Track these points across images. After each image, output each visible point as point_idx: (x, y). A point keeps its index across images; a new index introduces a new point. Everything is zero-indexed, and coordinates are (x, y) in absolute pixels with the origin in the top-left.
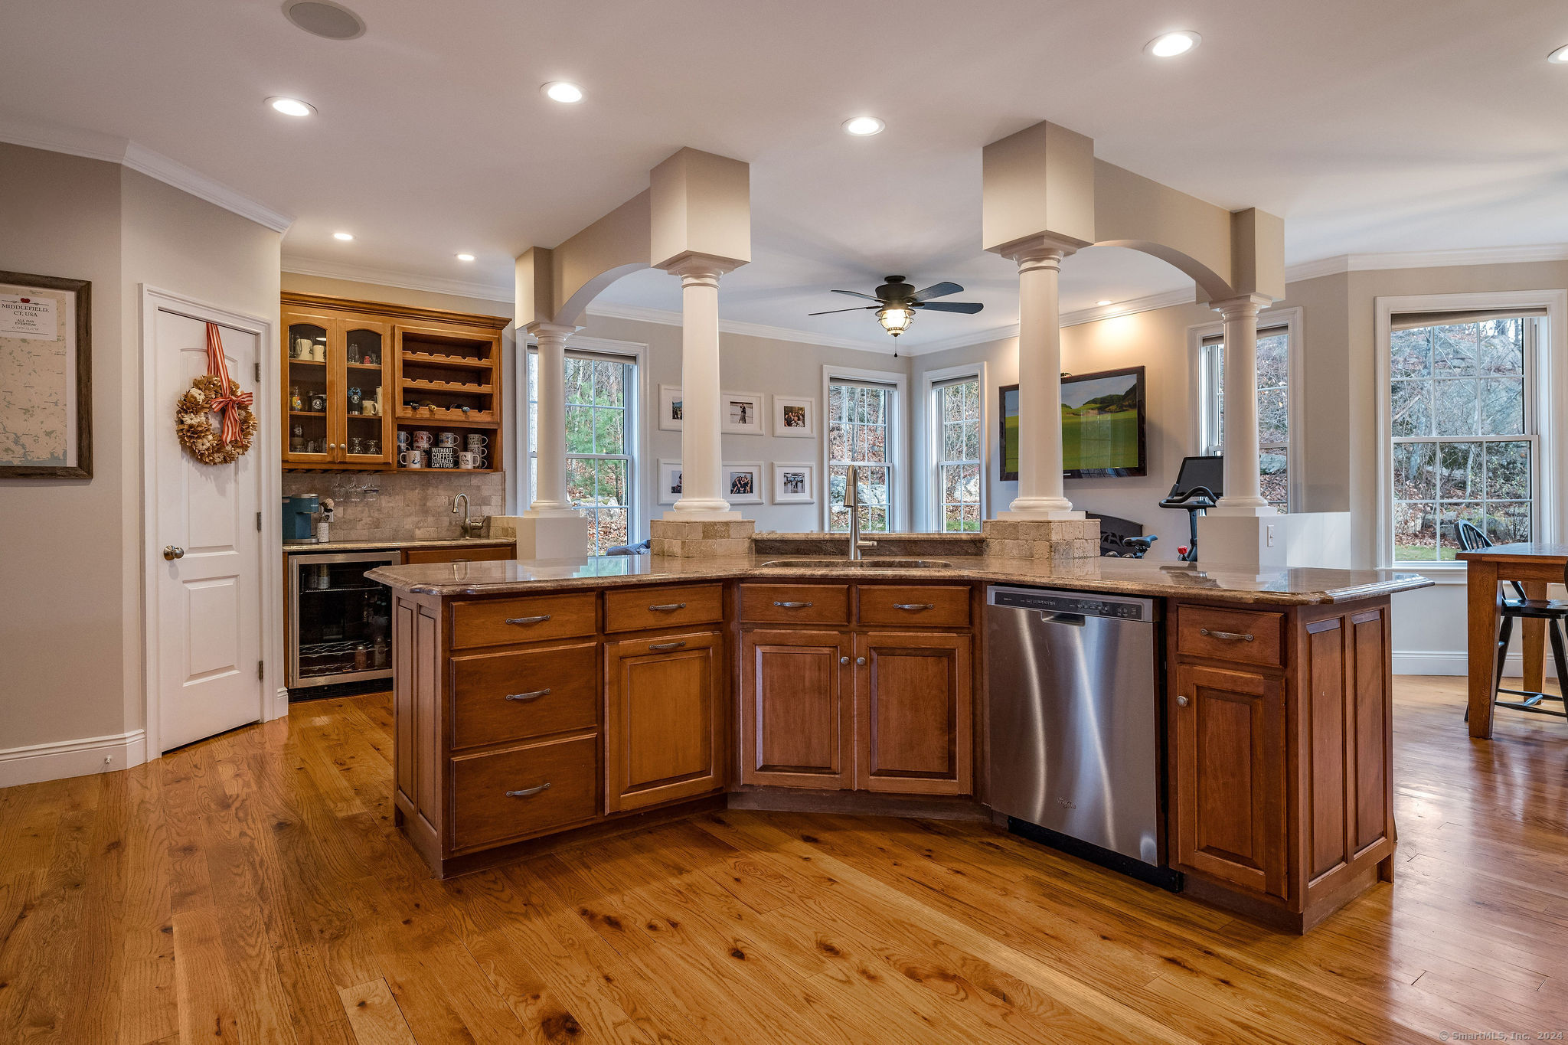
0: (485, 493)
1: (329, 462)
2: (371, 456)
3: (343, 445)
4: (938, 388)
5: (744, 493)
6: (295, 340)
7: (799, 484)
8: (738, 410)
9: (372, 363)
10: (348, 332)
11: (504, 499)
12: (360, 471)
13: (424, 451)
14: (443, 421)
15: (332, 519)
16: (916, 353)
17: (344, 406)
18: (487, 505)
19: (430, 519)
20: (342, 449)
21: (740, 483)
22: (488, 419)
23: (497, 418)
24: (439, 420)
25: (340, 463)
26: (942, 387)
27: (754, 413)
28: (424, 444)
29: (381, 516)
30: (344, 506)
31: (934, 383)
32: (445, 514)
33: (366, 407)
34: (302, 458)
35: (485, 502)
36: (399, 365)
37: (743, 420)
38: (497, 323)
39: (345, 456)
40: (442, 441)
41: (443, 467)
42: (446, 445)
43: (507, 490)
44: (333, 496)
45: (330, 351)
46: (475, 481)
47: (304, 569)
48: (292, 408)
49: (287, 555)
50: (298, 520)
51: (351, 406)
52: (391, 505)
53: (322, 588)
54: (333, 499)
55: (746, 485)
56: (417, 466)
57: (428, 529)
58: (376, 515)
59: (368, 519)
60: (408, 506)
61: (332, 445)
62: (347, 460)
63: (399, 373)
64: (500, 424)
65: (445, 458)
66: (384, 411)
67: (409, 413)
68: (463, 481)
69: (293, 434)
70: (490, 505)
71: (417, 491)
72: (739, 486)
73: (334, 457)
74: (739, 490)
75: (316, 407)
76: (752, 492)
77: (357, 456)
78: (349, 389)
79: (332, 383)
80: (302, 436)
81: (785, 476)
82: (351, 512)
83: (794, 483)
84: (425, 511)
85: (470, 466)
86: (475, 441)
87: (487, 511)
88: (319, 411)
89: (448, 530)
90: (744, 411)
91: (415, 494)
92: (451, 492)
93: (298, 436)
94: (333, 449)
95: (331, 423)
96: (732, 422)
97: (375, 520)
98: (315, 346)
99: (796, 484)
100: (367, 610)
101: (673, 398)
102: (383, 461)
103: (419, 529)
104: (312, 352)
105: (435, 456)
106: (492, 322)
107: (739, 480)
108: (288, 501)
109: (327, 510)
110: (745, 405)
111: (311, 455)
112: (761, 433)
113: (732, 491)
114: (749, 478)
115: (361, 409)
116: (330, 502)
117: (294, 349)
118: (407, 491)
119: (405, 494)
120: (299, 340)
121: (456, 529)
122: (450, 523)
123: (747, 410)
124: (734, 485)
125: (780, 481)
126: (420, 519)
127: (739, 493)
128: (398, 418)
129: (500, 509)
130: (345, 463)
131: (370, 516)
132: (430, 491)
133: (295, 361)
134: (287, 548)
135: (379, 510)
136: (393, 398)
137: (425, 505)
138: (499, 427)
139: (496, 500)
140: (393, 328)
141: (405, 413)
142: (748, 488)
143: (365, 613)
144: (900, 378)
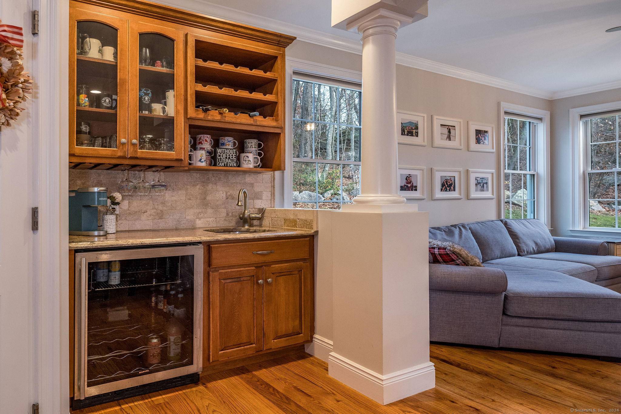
0: (257, 189)
1: (120, 157)
2: (163, 153)
3: (134, 141)
4: (584, 119)
5: (450, 191)
6: (84, 38)
7: (485, 185)
8: (446, 131)
9: (163, 66)
10: (141, 34)
11: (273, 194)
12: (150, 167)
13: (208, 152)
14: (233, 123)
15: (117, 212)
16: (556, 97)
17: (136, 103)
18: (258, 199)
19: (210, 211)
20: (134, 145)
21: (447, 184)
22: (274, 124)
23: (280, 123)
24: (229, 123)
25: (131, 158)
26: (588, 119)
27: (457, 133)
28: (207, 146)
29: (165, 208)
30: (129, 199)
31: (582, 116)
32: (223, 206)
33: (155, 109)
34: (91, 152)
35: (258, 196)
36: (191, 69)
37: (449, 138)
38: (282, 40)
39: (136, 151)
40: (223, 144)
41: (227, 166)
42: (227, 147)
43: (276, 187)
44: (120, 189)
45: (121, 50)
46: (249, 179)
47: (93, 267)
48: (79, 104)
49: (74, 252)
50: (85, 213)
51: (142, 106)
52: (174, 198)
53: (113, 283)
54: (120, 193)
55: (451, 185)
56: (203, 164)
57: (208, 219)
58: (160, 207)
59: (153, 211)
60: (190, 199)
61: (123, 140)
62: (139, 155)
63: (191, 78)
64: (282, 128)
65: (229, 158)
66: (177, 112)
67: (201, 115)
68: (239, 179)
69: (79, 132)
70: (261, 199)
71: (198, 187)
72: (446, 186)
73: (125, 152)
74: (446, 189)
75: (105, 104)
76: (454, 190)
77: (147, 152)
78: (140, 90)
79: (124, 81)
80: (89, 133)
81: (476, 179)
82: (137, 204)
83: (482, 185)
84: (205, 204)
85: (251, 166)
86: (252, 144)
87: (260, 204)
88: (108, 108)
89: (225, 220)
90: (449, 132)
91: (197, 190)
92: (228, 188)
93: (85, 133)
94: (123, 144)
95: (122, 119)
96: (442, 139)
97: (159, 211)
98: (105, 48)
99: (483, 185)
100: (156, 297)
101: (402, 119)
102: (175, 157)
103: (200, 219)
104: (100, 51)
105: (219, 156)
106: (279, 39)
107: (446, 182)
108: (73, 194)
109: (114, 203)
110: (450, 127)
111: (98, 150)
112: (459, 147)
113: (442, 190)
114: (453, 181)
115: (150, 110)
116: (118, 196)
117: (81, 47)
118: (189, 187)
119: (187, 189)
120: (88, 39)
121: (232, 220)
122: (228, 214)
123: (452, 131)
124: (443, 185)
125: (473, 182)
126: (200, 210)
127: (446, 191)
128: (190, 118)
129: (269, 202)
130: (136, 158)
131: (154, 208)
132: (210, 187)
133: (82, 57)
134: (74, 245)
135: (163, 203)
136: (186, 100)
137: (205, 198)
138: (282, 132)
139: (266, 195)
140: (186, 35)
141: (198, 114)
142: (452, 188)
143: (153, 299)
144: (545, 114)
